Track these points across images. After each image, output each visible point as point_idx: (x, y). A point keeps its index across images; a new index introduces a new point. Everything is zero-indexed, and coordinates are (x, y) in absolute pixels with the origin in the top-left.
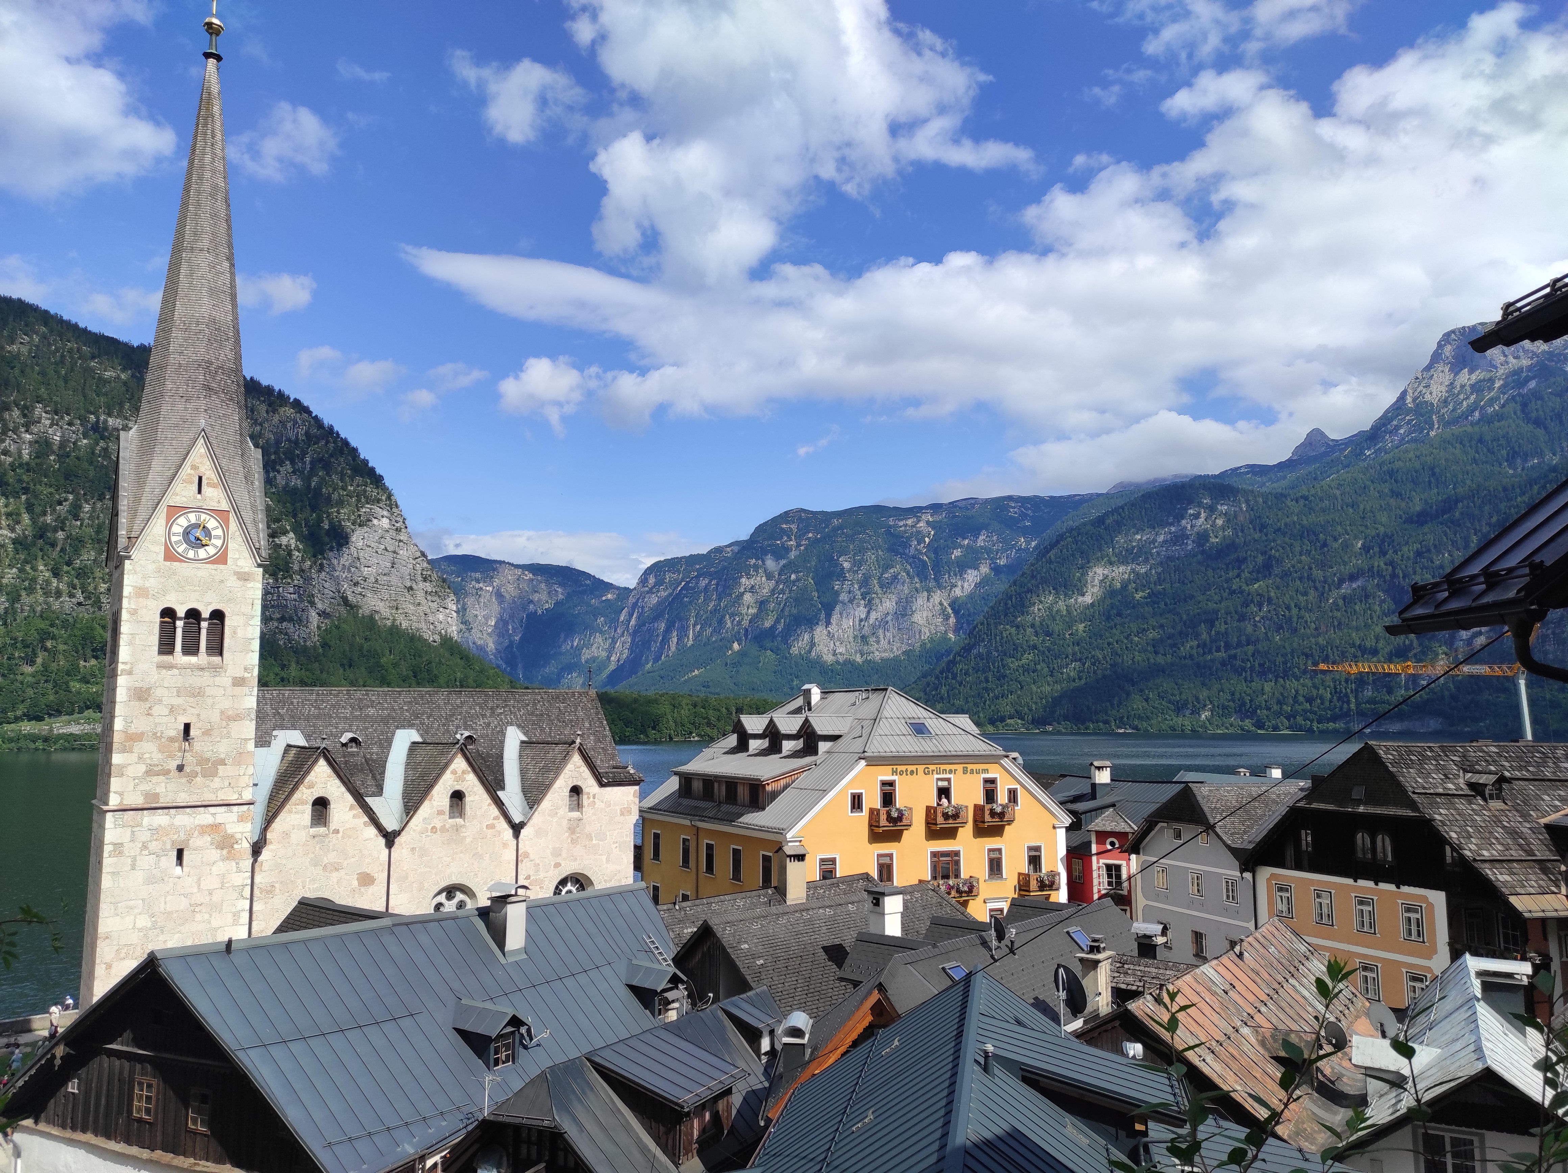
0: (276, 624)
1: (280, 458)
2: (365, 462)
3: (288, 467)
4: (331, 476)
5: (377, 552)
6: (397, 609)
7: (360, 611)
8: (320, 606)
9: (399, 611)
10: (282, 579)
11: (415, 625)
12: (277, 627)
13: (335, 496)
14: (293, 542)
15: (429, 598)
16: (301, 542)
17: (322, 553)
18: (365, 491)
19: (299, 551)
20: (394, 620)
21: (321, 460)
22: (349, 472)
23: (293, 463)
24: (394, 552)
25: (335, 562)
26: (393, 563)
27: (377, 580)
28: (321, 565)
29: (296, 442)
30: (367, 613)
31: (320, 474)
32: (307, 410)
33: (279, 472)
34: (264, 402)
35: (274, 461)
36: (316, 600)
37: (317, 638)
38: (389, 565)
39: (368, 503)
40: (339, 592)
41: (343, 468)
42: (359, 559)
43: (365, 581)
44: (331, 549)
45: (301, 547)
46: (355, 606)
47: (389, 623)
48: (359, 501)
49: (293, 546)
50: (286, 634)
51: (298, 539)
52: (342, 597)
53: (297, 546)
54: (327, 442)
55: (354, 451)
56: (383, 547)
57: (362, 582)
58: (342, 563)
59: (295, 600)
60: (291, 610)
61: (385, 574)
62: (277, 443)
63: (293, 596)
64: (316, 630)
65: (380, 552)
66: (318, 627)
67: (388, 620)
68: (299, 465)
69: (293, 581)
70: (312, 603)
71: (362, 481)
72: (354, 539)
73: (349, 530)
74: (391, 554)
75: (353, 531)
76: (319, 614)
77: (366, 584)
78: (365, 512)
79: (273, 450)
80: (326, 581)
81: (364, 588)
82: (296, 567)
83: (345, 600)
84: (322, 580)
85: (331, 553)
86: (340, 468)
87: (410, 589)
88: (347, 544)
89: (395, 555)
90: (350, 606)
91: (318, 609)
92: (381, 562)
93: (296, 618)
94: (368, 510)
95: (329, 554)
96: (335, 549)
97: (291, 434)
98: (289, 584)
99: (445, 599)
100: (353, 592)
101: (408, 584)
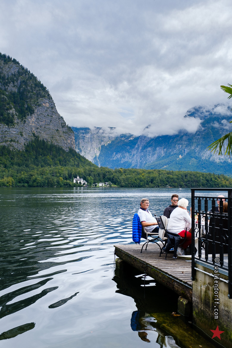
0: (9, 143)
1: (9, 81)
2: (40, 82)
3: (11, 84)
4: (27, 87)
5: (45, 116)
6: (53, 138)
7: (40, 139)
8: (25, 136)
10: (11, 126)
11: (60, 144)
12: (10, 144)
13: (29, 95)
14: (14, 112)
15: (64, 134)
16: (17, 112)
17: (25, 117)
18: (40, 93)
19: (16, 115)
20: (52, 142)
21: (24, 81)
22: (34, 86)
23: (14, 83)
24: (51, 116)
25: (30, 120)
26: (51, 120)
27: (45, 127)
28: (25, 121)
29: (15, 75)
30: (42, 139)
31: (24, 87)
32: (18, 63)
33: (9, 86)
34: (3, 60)
35: (7, 82)
36: (23, 134)
37: (24, 148)
38: (49, 121)
39: (41, 97)
40: (32, 131)
41: (31, 84)
42: (38, 119)
43: (41, 127)
44: (28, 115)
45: (17, 114)
46: (38, 137)
47: (50, 143)
48: (37, 97)
49: (14, 113)
50: (13, 146)
51: (16, 111)
52: (33, 133)
53: (16, 114)
54: (26, 75)
55: (35, 78)
56: (47, 114)
57: (40, 128)
58: (32, 120)
59: (16, 134)
60: (14, 137)
61: (48, 125)
62: (8, 75)
63: (15, 132)
64: (23, 145)
65: (46, 116)
66: (24, 144)
67: (50, 142)
68: (16, 84)
69: (15, 126)
70: (22, 135)
71: (39, 89)
72: (36, 111)
73: (34, 108)
74: (50, 117)
75: (36, 108)
76: (25, 140)
77: (41, 128)
78: (40, 101)
79: (6, 78)
80: (27, 127)
81: (40, 130)
82: (16, 121)
83: (34, 134)
84: (25, 126)
85: (28, 117)
86: (30, 85)
87: (57, 130)
88: (34, 113)
89: (51, 117)
90: (36, 137)
91: (24, 137)
92: (46, 120)
93: (16, 141)
94: (41, 100)
95: (27, 117)
96: (30, 115)
97: (13, 72)
98: (13, 128)
99: (70, 135)
100: (37, 131)
101: (56, 129)
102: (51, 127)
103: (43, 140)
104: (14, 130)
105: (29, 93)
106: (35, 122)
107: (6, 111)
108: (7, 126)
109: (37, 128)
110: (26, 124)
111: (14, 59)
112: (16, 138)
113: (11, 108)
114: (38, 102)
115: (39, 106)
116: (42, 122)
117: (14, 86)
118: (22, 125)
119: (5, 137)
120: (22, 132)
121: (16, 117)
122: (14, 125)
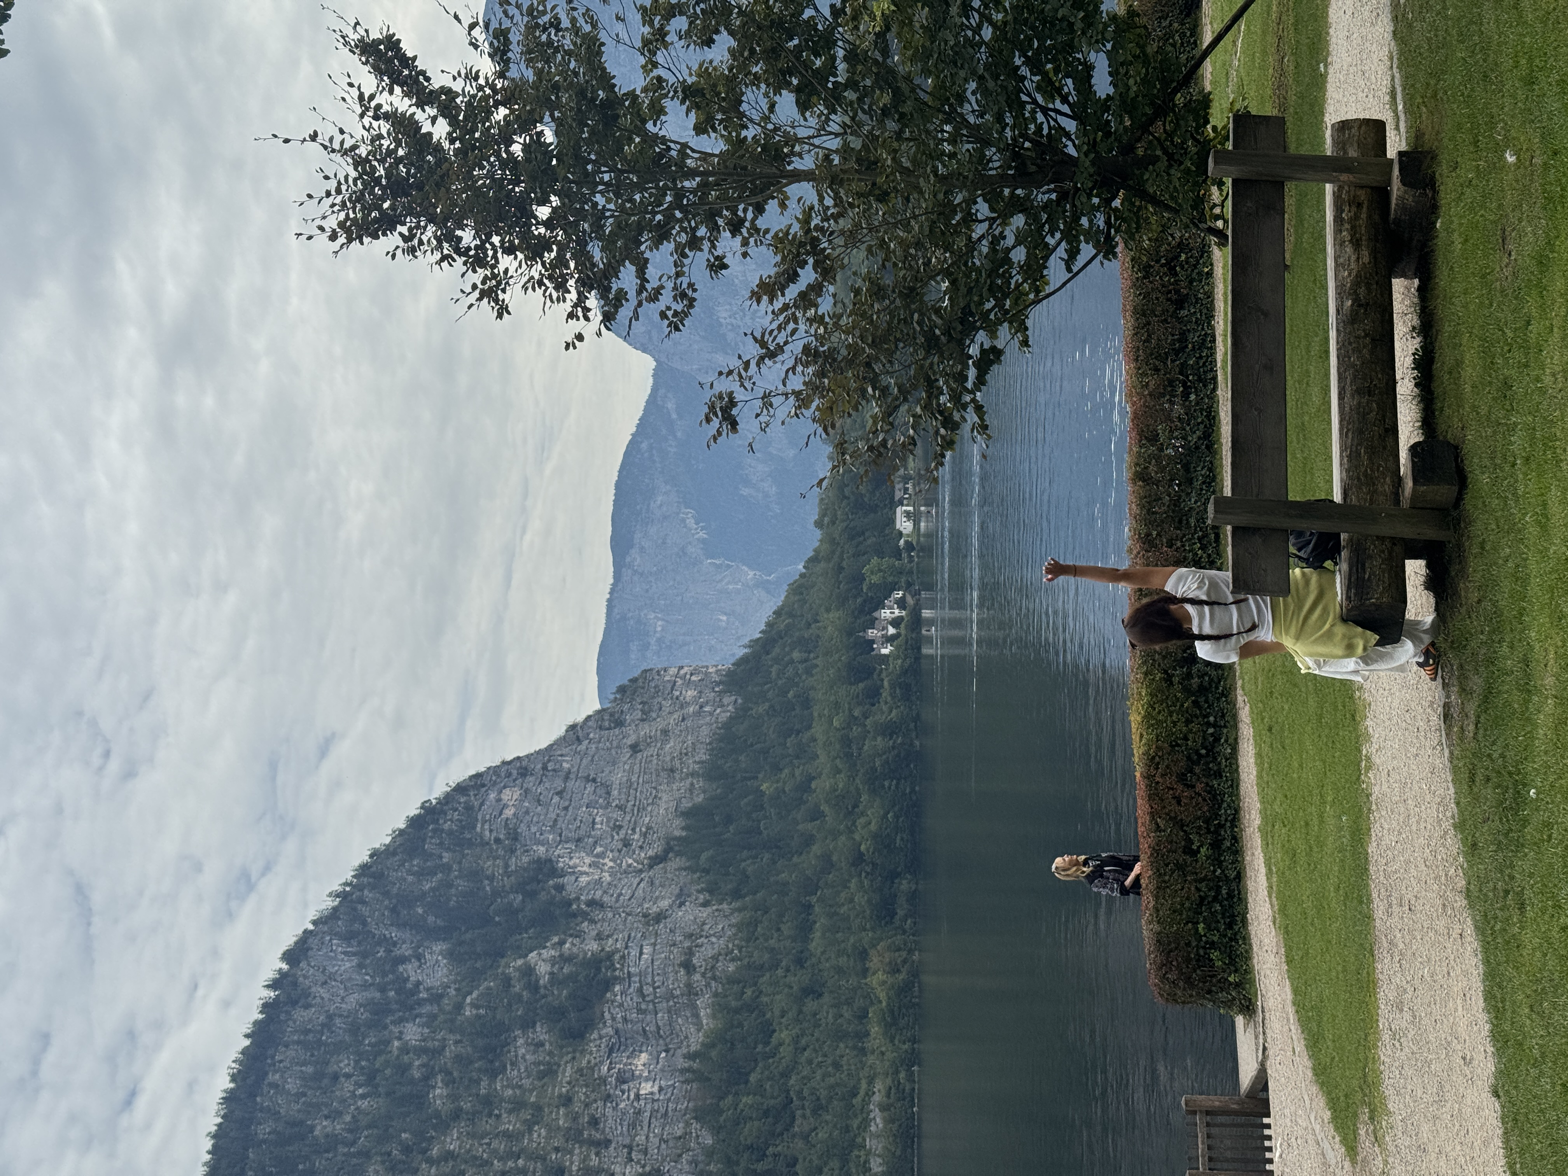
0: (697, 977)
1: (394, 982)
2: (398, 835)
3: (409, 970)
4: (424, 894)
5: (566, 809)
6: (672, 770)
7: (677, 833)
8: (664, 904)
9: (678, 765)
10: (615, 970)
11: (704, 738)
12: (703, 975)
13: (462, 884)
14: (549, 953)
15: (654, 715)
16: (547, 939)
18: (451, 832)
19: (562, 943)
20: (693, 774)
21: (394, 910)
22: (416, 862)
23: (403, 960)
24: (567, 778)
25: (584, 879)
26: (587, 779)
27: (620, 807)
28: (591, 903)
29: (364, 955)
30: (678, 822)
31: (420, 911)
32: (304, 939)
33: (418, 983)
34: (288, 1013)
35: (399, 992)
36: (655, 909)
37: (725, 906)
38: (590, 788)
39: (474, 827)
40: (641, 871)
41: (410, 872)
42: (579, 840)
43: (620, 827)
44: (560, 888)
45: (556, 939)
46: (668, 843)
47: (699, 783)
48: (470, 844)
49: (553, 952)
50: (715, 958)
51: (540, 946)
52: (651, 867)
53: (554, 946)
54: (363, 902)
55: (378, 854)
56: (556, 799)
57: (622, 832)
58: (585, 869)
59: (654, 945)
60: (671, 952)
61: (608, 793)
62: (365, 986)
63: (647, 950)
64: (709, 910)
65: (567, 803)
66: (705, 904)
67: (692, 784)
68: (405, 950)
69: (617, 951)
70: (660, 917)
71: (432, 838)
72: (542, 849)
73: (525, 859)
74: (570, 784)
75: (527, 851)
76: (682, 904)
77: (625, 824)
78: (491, 831)
79: (378, 995)
80: (620, 894)
81: (634, 830)
82: (593, 946)
83: (656, 860)
84: (617, 901)
85: (569, 888)
86: (410, 878)
87: (635, 748)
88: (550, 860)
89: (572, 776)
90: (668, 850)
91: (671, 906)
92: (585, 801)
93: (687, 944)
94: (487, 826)
95: (571, 891)
96: (560, 880)
97: (348, 965)
98: (623, 957)
99: (655, 687)
100: (641, 847)
101: (627, 753)
102: (618, 777)
103: (686, 814)
104: (634, 952)
105: (450, 886)
106: (598, 856)
107: (542, 991)
108: (617, 988)
109: (626, 843)
110: (606, 899)
111: (283, 959)
112: (674, 945)
113: (528, 971)
114: (497, 841)
115: (515, 836)
116: (594, 823)
117: (419, 957)
118: (610, 915)
119: (670, 996)
120: (645, 916)
121: (573, 944)
122: (613, 953)
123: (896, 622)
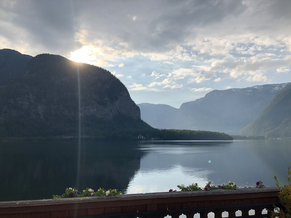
0: (104, 116)
2: (121, 83)
6: (128, 112)
11: (132, 116)
16: (109, 99)
18: (122, 89)
22: (118, 85)
27: (124, 107)
29: (108, 79)
31: (113, 85)
32: (110, 73)
33: (105, 85)
40: (117, 109)
50: (106, 118)
54: (114, 79)
55: (119, 81)
62: (105, 79)
64: (112, 117)
67: (127, 115)
71: (121, 86)
74: (127, 101)
76: (113, 114)
87: (131, 108)
88: (118, 99)
90: (119, 112)
92: (125, 103)
94: (122, 92)
95: (115, 102)
99: (138, 110)
102: (128, 106)
103: (123, 114)
104: (107, 109)
105: (116, 89)
106: (119, 104)
107: (103, 99)
108: (103, 107)
109: (120, 108)
110: (114, 105)
111: (108, 71)
112: (108, 113)
113: (106, 97)
115: (121, 95)
116: (122, 104)
117: (108, 85)
119: (102, 113)
120: (112, 110)
121: (108, 102)
122: (107, 106)
123: (141, 138)
